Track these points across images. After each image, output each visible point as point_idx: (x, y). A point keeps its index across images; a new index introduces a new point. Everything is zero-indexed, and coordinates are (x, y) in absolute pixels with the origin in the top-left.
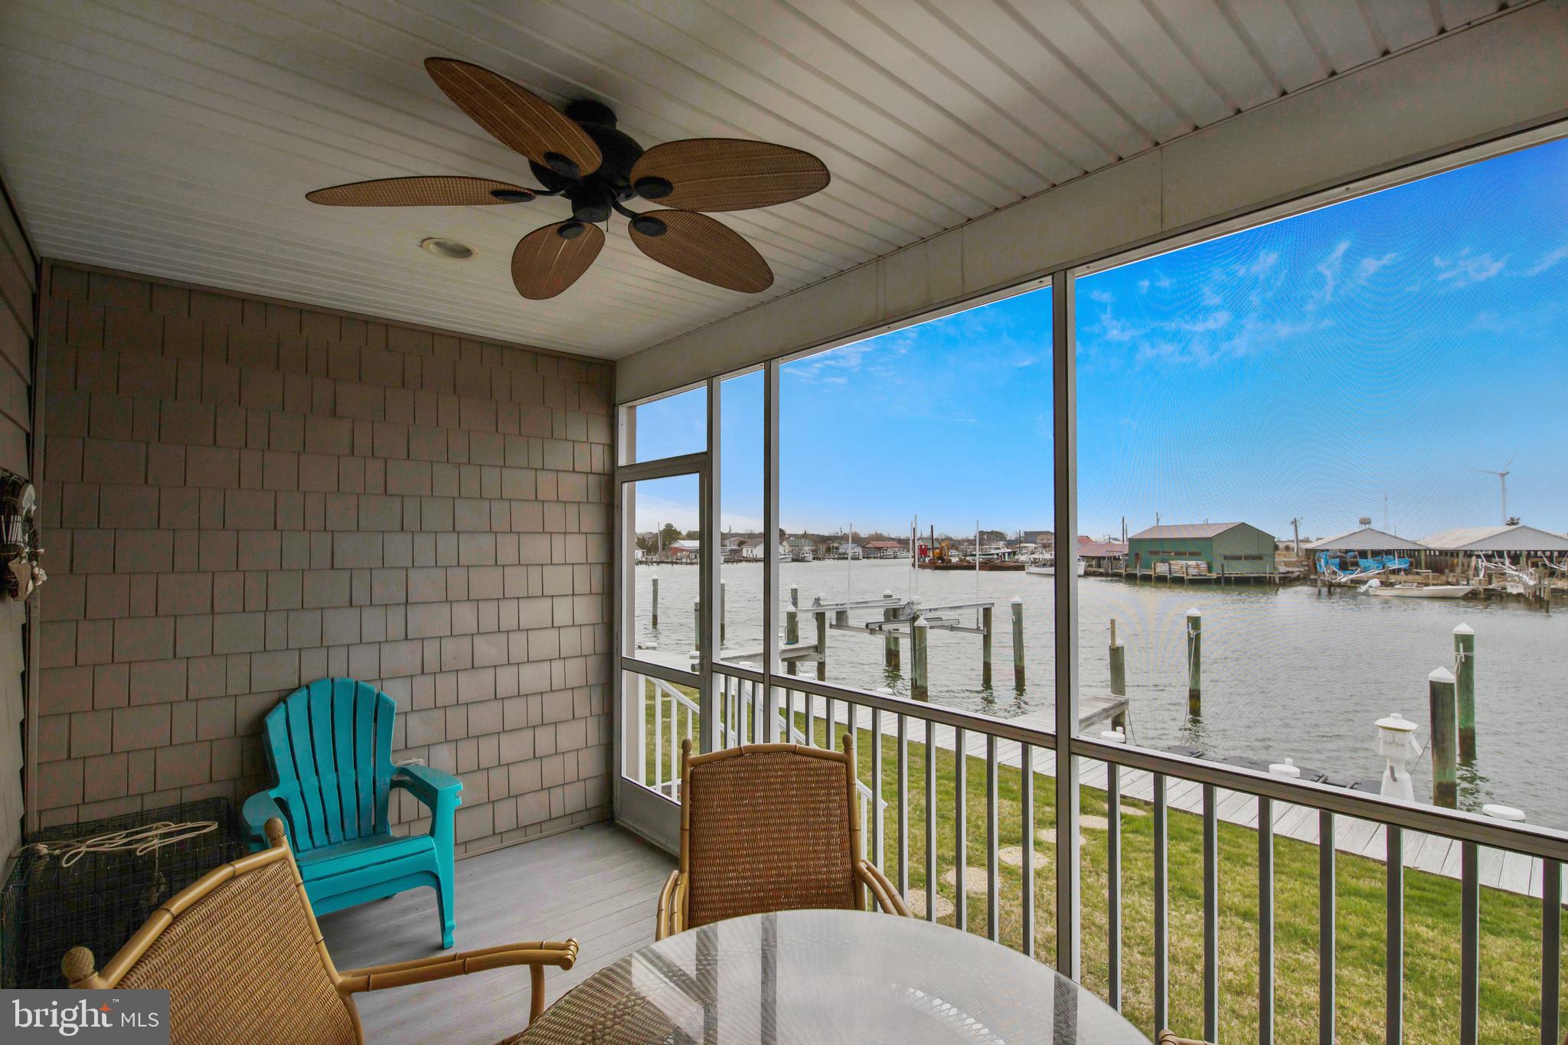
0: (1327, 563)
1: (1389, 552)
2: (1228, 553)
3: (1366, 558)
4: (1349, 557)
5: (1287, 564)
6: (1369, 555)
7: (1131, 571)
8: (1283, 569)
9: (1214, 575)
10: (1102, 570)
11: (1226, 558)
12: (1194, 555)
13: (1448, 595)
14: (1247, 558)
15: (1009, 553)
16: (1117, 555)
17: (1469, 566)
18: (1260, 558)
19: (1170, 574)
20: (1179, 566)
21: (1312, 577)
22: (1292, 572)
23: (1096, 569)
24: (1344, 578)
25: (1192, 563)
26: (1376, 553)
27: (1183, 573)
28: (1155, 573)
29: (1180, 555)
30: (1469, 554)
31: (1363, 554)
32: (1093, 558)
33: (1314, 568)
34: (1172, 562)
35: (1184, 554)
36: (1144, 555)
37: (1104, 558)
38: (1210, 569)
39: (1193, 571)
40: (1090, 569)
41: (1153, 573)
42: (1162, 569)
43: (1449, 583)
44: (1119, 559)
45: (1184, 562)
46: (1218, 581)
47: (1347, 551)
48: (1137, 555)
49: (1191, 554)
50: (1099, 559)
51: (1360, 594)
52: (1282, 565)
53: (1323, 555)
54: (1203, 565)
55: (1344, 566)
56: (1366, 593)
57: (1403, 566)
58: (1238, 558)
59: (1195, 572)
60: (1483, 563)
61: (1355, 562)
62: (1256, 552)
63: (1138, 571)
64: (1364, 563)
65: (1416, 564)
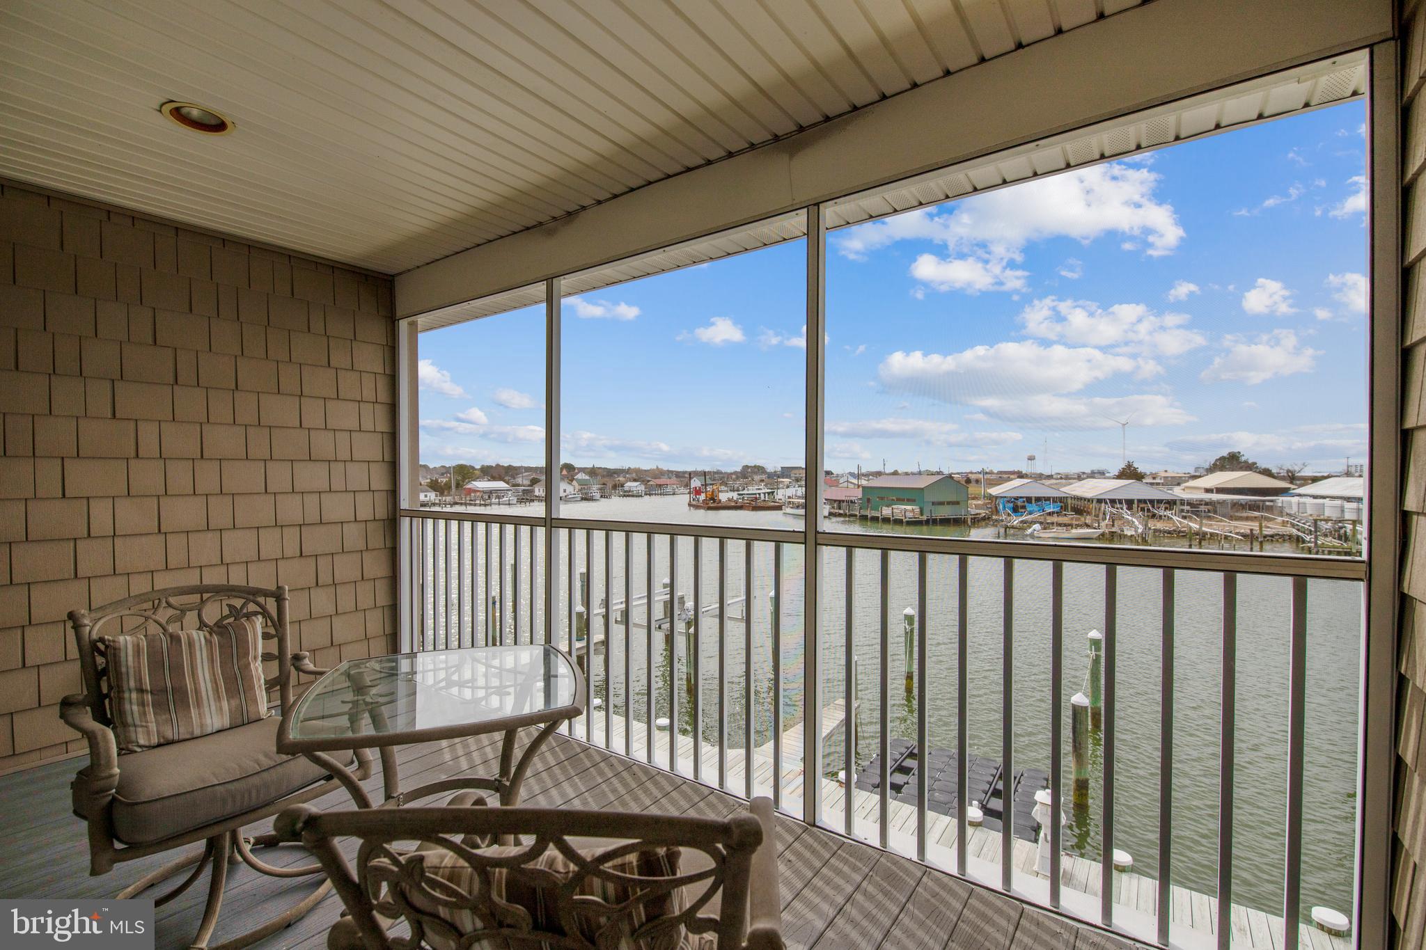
0: (1004, 507)
1: (1047, 499)
2: (936, 500)
3: (1031, 503)
4: (1019, 503)
5: (977, 507)
6: (1033, 501)
7: (864, 512)
8: (973, 511)
9: (925, 518)
10: (841, 512)
11: (933, 503)
12: (910, 501)
13: (1087, 536)
14: (949, 503)
15: (769, 493)
16: (853, 499)
17: (1099, 509)
18: (958, 503)
19: (893, 516)
20: (899, 510)
21: (994, 517)
22: (980, 514)
23: (837, 511)
24: (1016, 521)
25: (909, 508)
26: (1038, 499)
27: (903, 516)
28: (882, 516)
29: (900, 501)
30: (1100, 501)
31: (1029, 500)
32: (835, 501)
33: (996, 510)
34: (894, 506)
35: (903, 500)
36: (875, 499)
37: (843, 501)
38: (922, 514)
39: (910, 515)
40: (832, 511)
41: (880, 515)
42: (886, 511)
43: (1088, 526)
44: (854, 502)
45: (903, 507)
46: (927, 522)
47: (1017, 498)
48: (869, 500)
49: (908, 500)
50: (840, 501)
51: (1027, 535)
52: (975, 507)
53: (1002, 501)
54: (917, 510)
55: (1015, 510)
57: (1055, 510)
58: (942, 503)
59: (911, 515)
60: (1109, 509)
61: (1024, 507)
62: (954, 499)
63: (869, 513)
64: (1029, 508)
65: (1064, 508)
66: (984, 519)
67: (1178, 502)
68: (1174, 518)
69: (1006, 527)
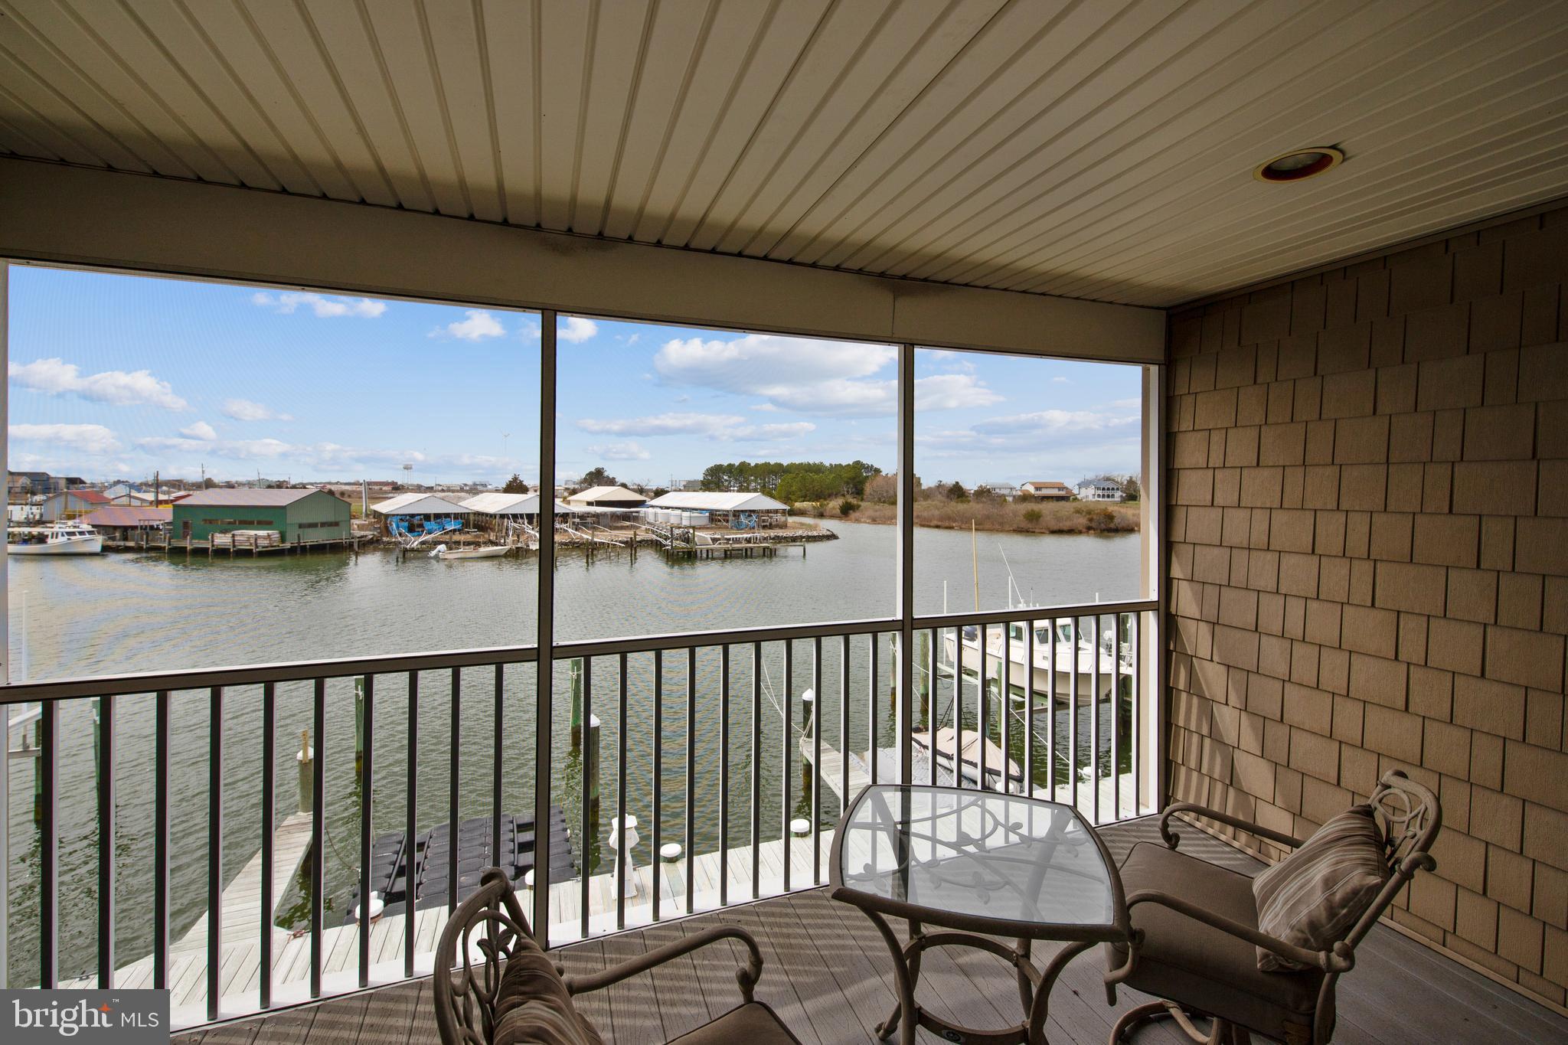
0: (398, 527)
1: (447, 515)
2: (305, 521)
3: (430, 521)
4: (416, 521)
6: (432, 519)
7: (176, 543)
8: (358, 533)
9: (288, 545)
10: (131, 544)
11: (301, 526)
12: (264, 524)
13: (494, 554)
14: (323, 525)
16: (155, 524)
17: (503, 524)
18: (336, 524)
19: (234, 546)
20: (246, 536)
21: (385, 539)
22: (366, 536)
23: (122, 543)
24: (415, 542)
25: (262, 533)
26: (437, 516)
27: (251, 544)
28: (213, 546)
29: (246, 524)
30: (503, 516)
31: (427, 517)
32: (115, 528)
33: (387, 531)
34: (236, 532)
35: (252, 523)
36: (197, 522)
37: (134, 528)
38: (283, 539)
39: (263, 543)
40: (110, 543)
41: (210, 546)
42: (222, 540)
43: (493, 543)
44: (158, 529)
45: (253, 533)
46: (292, 551)
47: (413, 516)
48: (186, 525)
49: (259, 523)
50: (125, 529)
51: (431, 558)
52: (359, 528)
53: (395, 519)
54: (275, 534)
56: (436, 557)
57: (457, 527)
58: (313, 525)
59: (266, 542)
60: (512, 524)
61: (421, 526)
62: (331, 519)
63: (188, 544)
64: (428, 525)
65: (466, 524)
66: (371, 542)
67: (571, 516)
68: (570, 530)
69: (405, 551)
